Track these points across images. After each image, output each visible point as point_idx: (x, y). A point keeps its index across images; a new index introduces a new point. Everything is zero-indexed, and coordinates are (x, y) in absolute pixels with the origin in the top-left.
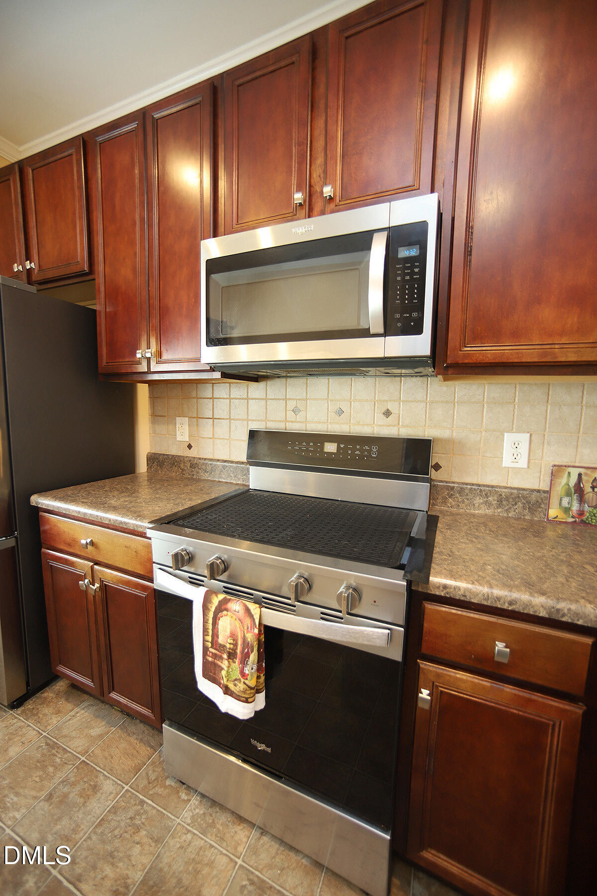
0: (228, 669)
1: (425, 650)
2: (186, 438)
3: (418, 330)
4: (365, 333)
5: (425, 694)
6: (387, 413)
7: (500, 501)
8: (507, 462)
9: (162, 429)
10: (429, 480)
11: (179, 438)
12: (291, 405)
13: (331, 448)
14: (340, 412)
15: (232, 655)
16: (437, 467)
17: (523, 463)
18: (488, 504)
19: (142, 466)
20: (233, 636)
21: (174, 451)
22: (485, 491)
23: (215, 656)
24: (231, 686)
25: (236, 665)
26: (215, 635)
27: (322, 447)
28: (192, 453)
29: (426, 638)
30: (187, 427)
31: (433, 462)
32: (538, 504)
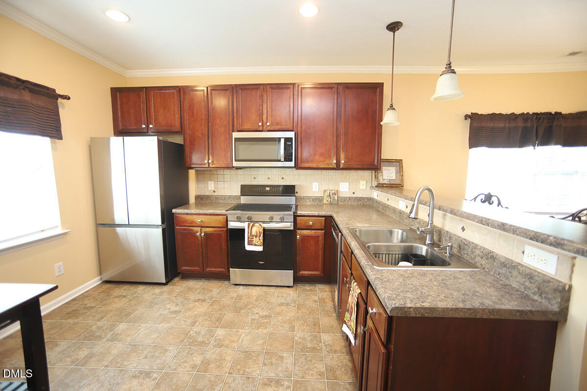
0: (255, 240)
1: (298, 227)
2: (213, 189)
3: (291, 161)
4: (280, 161)
5: (298, 236)
6: (283, 178)
7: (313, 200)
8: (314, 190)
9: (201, 185)
10: (295, 196)
11: (210, 189)
12: (253, 176)
13: (268, 189)
14: (269, 178)
15: (256, 236)
16: (297, 193)
17: (317, 190)
18: (310, 201)
19: (192, 200)
20: (256, 232)
21: (207, 194)
22: (309, 198)
23: (251, 238)
24: (256, 244)
25: (258, 239)
26: (251, 233)
27: (265, 189)
28: (216, 194)
29: (298, 225)
30: (213, 185)
31: (296, 191)
32: (321, 200)
